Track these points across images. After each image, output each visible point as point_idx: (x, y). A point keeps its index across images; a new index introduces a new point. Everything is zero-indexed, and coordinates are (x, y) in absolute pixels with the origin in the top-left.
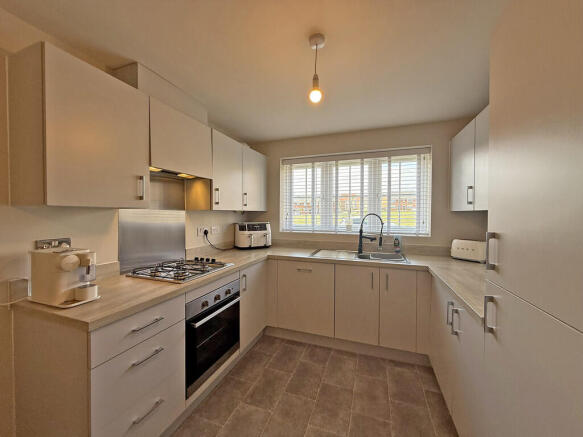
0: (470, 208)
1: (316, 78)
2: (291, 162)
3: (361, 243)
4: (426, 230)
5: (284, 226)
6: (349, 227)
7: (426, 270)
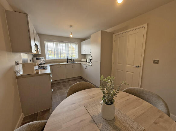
0: (85, 54)
1: (71, 33)
2: (47, 41)
3: (67, 61)
4: (77, 57)
5: (47, 58)
6: (64, 58)
7: (80, 63)
